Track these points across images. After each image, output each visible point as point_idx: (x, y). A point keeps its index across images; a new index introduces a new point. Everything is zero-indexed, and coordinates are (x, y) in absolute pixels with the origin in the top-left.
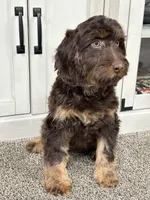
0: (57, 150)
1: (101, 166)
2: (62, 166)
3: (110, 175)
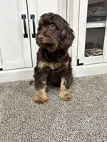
0: (40, 83)
1: (63, 91)
2: (43, 91)
3: (67, 95)
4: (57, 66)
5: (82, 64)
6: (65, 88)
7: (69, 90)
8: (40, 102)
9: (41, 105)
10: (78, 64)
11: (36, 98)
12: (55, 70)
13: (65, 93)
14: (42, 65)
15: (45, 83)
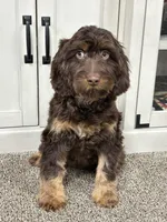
4: (90, 131)
5: (147, 126)
6: (105, 179)
7: (115, 183)
8: (50, 206)
9: (51, 213)
10: (138, 126)
11: (42, 197)
12: (86, 139)
13: (105, 189)
14: (58, 127)
15: (62, 164)
